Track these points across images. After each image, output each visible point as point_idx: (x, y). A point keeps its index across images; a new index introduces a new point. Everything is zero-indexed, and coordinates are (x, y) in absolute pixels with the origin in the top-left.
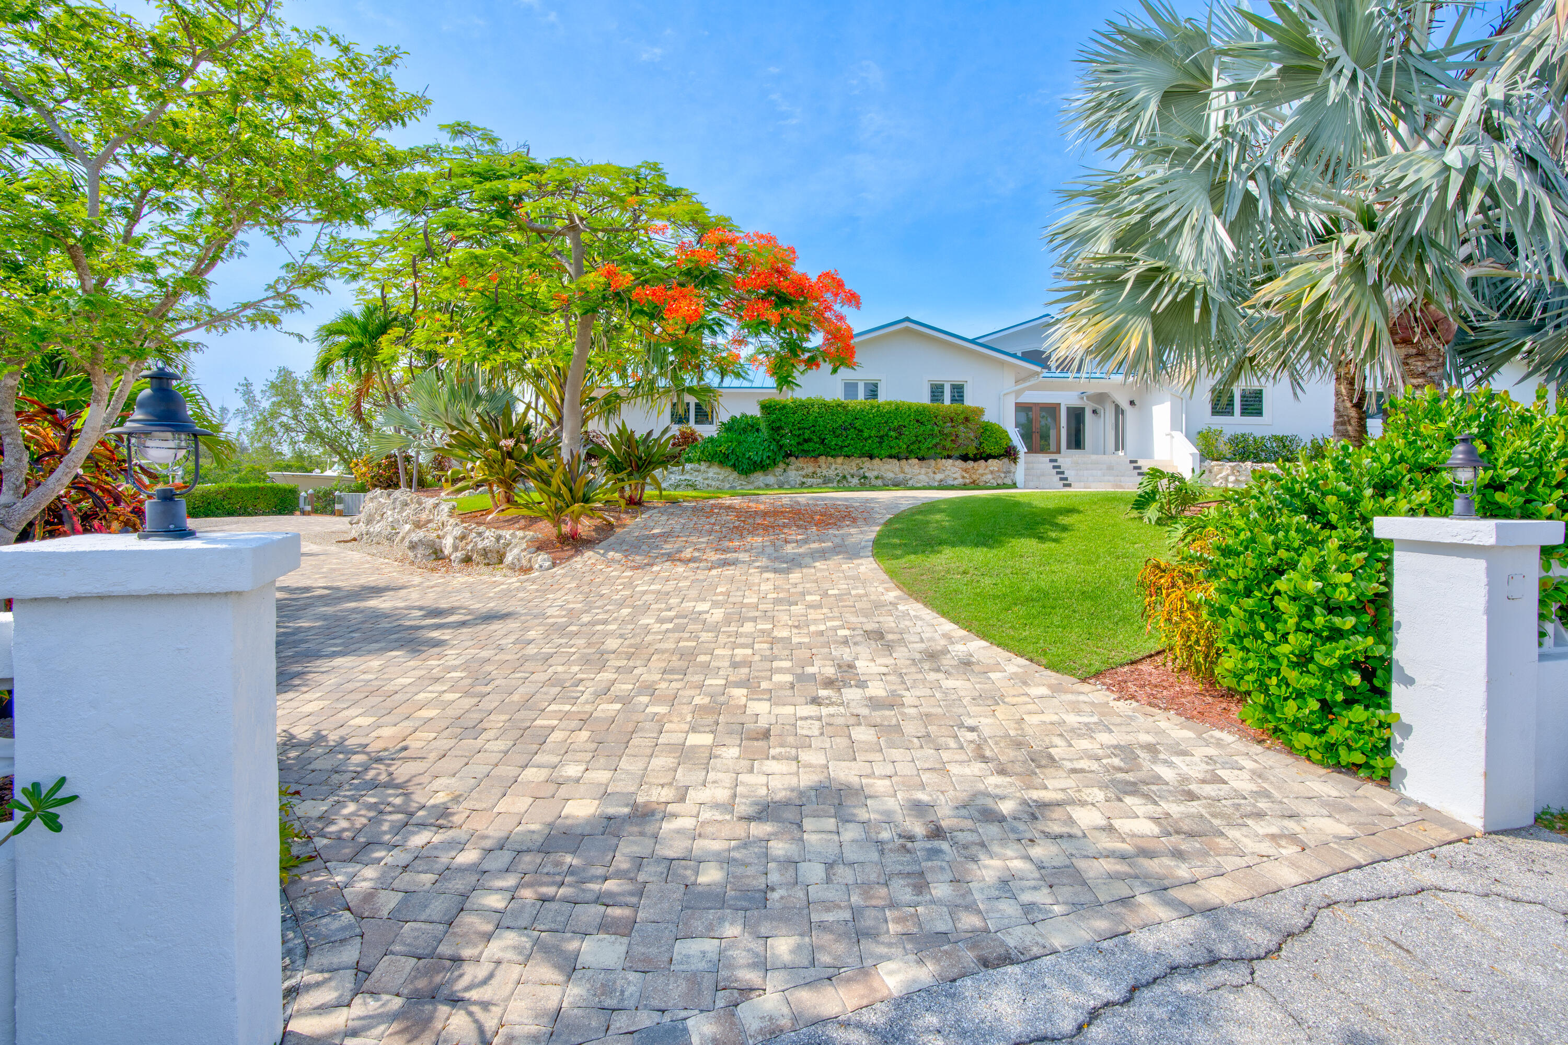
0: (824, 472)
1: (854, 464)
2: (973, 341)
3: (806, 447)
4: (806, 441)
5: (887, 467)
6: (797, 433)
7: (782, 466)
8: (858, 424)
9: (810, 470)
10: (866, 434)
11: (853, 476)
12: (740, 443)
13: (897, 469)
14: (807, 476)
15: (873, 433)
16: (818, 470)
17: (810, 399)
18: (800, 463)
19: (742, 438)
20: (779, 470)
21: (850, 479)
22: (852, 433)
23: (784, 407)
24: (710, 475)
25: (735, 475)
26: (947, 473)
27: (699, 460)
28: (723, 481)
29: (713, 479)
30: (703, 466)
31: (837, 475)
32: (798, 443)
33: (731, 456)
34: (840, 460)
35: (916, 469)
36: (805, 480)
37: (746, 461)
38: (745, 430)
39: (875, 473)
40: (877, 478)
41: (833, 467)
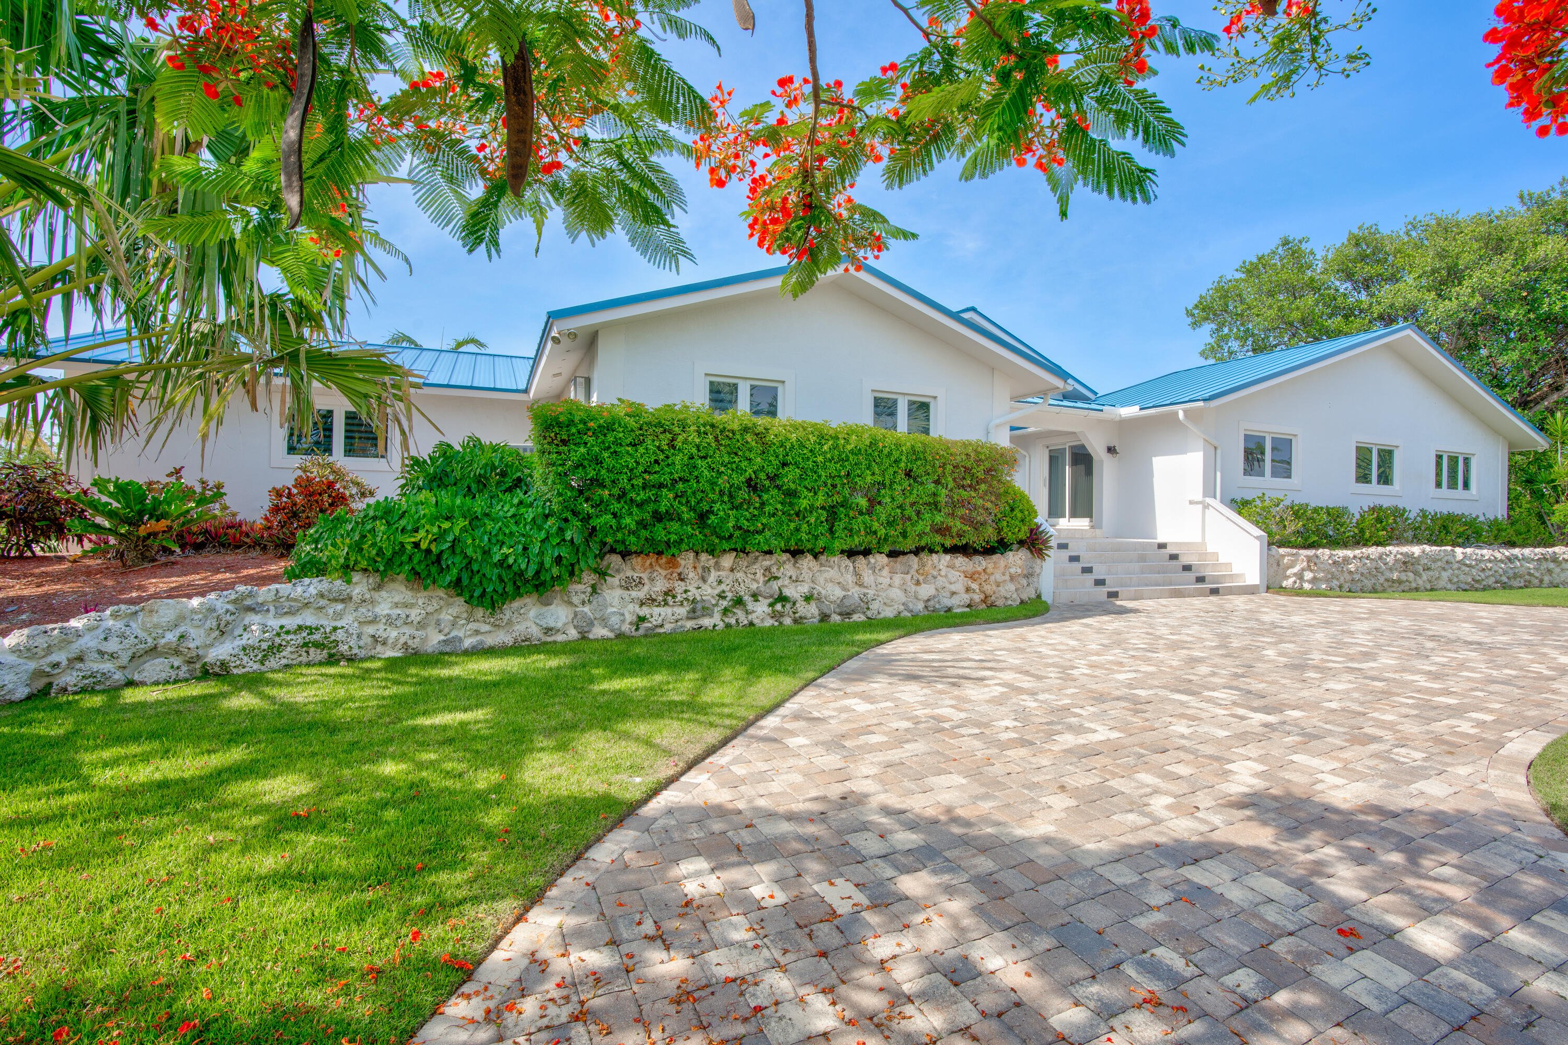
0: (693, 593)
1: (758, 568)
2: (955, 316)
3: (659, 532)
4: (658, 517)
5: (832, 573)
6: (642, 496)
7: (589, 578)
8: (790, 477)
9: (660, 585)
10: (804, 503)
11: (755, 596)
12: (474, 521)
13: (849, 578)
14: (651, 601)
15: (821, 499)
16: (679, 587)
17: (669, 408)
18: (634, 569)
19: (479, 505)
20: (579, 589)
21: (751, 605)
22: (773, 498)
23: (609, 427)
24: (383, 609)
25: (458, 606)
26: (941, 581)
27: (347, 569)
28: (421, 625)
29: (390, 621)
30: (360, 586)
31: (722, 596)
32: (642, 524)
33: (447, 559)
34: (727, 561)
35: (884, 577)
36: (645, 612)
37: (495, 572)
38: (482, 482)
39: (804, 589)
40: (808, 599)
41: (713, 576)
